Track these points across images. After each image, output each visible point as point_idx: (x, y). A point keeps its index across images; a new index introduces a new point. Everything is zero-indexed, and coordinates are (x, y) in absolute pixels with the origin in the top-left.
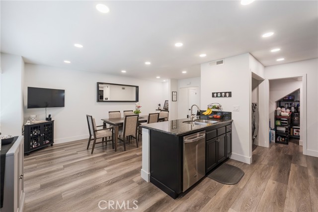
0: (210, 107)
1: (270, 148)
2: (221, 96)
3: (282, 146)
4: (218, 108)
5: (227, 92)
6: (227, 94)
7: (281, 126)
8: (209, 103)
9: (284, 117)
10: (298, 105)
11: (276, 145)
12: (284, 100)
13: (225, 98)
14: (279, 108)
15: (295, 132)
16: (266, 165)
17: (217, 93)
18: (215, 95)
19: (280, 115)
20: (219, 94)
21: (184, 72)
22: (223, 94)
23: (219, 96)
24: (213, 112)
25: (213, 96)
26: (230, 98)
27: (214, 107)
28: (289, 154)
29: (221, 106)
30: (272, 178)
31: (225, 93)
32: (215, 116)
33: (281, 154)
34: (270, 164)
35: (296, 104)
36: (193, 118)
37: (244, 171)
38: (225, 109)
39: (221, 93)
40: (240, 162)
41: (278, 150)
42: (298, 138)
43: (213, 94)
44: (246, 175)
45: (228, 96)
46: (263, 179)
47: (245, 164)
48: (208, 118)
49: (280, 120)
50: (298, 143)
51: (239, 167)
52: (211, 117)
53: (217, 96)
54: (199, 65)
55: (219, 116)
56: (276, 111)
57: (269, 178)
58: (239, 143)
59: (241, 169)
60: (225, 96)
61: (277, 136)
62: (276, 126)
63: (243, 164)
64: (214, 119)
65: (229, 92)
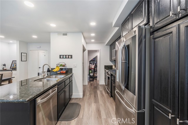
0: (58, 66)
1: (88, 85)
2: (66, 58)
3: (92, 82)
4: (64, 66)
5: (69, 55)
6: (70, 56)
7: (92, 73)
8: (57, 63)
9: (92, 69)
10: (96, 63)
11: (90, 83)
12: (92, 61)
13: (68, 59)
14: (90, 65)
15: (95, 75)
16: (89, 95)
17: (63, 56)
18: (62, 57)
19: (91, 68)
20: (64, 56)
21: (35, 37)
22: (67, 56)
23: (64, 57)
24: (60, 69)
25: (60, 58)
26: (71, 59)
27: (61, 65)
28: (95, 86)
29: (66, 65)
30: (93, 102)
31: (69, 56)
32: (62, 71)
33: (93, 87)
34: (90, 94)
35: (95, 62)
36: (44, 75)
37: (80, 104)
38: (68, 67)
39: (66, 56)
40: (77, 98)
41: (91, 85)
42: (96, 77)
43: (60, 56)
44: (82, 106)
45: (70, 58)
46: (90, 105)
47: (80, 98)
48: (56, 74)
49: (91, 70)
50: (97, 80)
51: (77, 102)
52: (59, 72)
53: (63, 58)
54: (49, 33)
55: (64, 71)
56: (90, 66)
57: (92, 103)
58: (76, 87)
59: (79, 103)
60: (68, 58)
61: (90, 78)
62: (89, 73)
63: (79, 99)
64: (61, 74)
65: (71, 55)
